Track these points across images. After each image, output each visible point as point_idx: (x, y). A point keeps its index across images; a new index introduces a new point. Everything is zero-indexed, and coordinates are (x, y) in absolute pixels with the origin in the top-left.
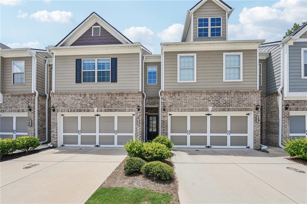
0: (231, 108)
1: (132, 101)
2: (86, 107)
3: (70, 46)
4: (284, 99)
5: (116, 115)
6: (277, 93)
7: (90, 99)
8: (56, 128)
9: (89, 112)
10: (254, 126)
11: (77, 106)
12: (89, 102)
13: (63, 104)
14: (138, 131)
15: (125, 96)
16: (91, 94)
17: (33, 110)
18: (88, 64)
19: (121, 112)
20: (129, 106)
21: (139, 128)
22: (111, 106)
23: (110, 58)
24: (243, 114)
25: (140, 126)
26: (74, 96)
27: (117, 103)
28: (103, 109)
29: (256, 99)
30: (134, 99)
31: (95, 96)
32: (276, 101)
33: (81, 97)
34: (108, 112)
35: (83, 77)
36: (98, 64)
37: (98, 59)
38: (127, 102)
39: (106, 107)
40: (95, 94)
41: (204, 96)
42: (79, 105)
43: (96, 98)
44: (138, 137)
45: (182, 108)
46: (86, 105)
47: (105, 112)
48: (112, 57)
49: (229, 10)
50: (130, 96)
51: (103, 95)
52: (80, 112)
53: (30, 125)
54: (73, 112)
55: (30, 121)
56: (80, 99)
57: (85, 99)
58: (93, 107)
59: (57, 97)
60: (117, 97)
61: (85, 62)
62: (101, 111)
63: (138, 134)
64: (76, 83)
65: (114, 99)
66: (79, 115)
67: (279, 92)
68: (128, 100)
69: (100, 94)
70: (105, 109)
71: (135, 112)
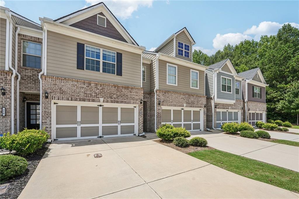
0: (194, 105)
1: (136, 95)
2: (91, 97)
3: (69, 25)
4: (215, 102)
5: (119, 106)
6: (212, 98)
7: (96, 88)
8: (49, 118)
9: (94, 102)
10: (204, 117)
11: (80, 95)
12: (94, 91)
13: (60, 90)
14: (141, 121)
15: (130, 89)
16: (96, 84)
17: (9, 94)
18: (92, 51)
19: (126, 104)
20: (133, 99)
21: (141, 118)
22: (117, 98)
23: (116, 52)
24: (197, 109)
25: (142, 117)
26: (76, 83)
27: (123, 95)
28: (109, 100)
29: (204, 101)
30: (137, 93)
31: (101, 87)
32: (211, 103)
33: (84, 85)
34: (114, 103)
35: (86, 64)
36: (103, 54)
37: (103, 50)
38: (132, 95)
39: (112, 98)
40: (101, 85)
41: (182, 96)
42: (82, 94)
43: (102, 88)
44: (141, 126)
45: (169, 104)
46: (91, 94)
47: (112, 103)
48: (118, 52)
49: (194, 43)
50: (134, 91)
51: (109, 86)
52: (83, 101)
53: (4, 115)
54: (75, 101)
55: (4, 109)
56: (83, 88)
57: (90, 88)
58: (99, 98)
59: (52, 81)
60: (123, 90)
61: (88, 49)
62: (107, 102)
63: (141, 123)
64: (77, 69)
65: (120, 91)
66: (79, 104)
67: (213, 98)
68: (132, 93)
69: (107, 85)
70: (112, 100)
71: (138, 105)
